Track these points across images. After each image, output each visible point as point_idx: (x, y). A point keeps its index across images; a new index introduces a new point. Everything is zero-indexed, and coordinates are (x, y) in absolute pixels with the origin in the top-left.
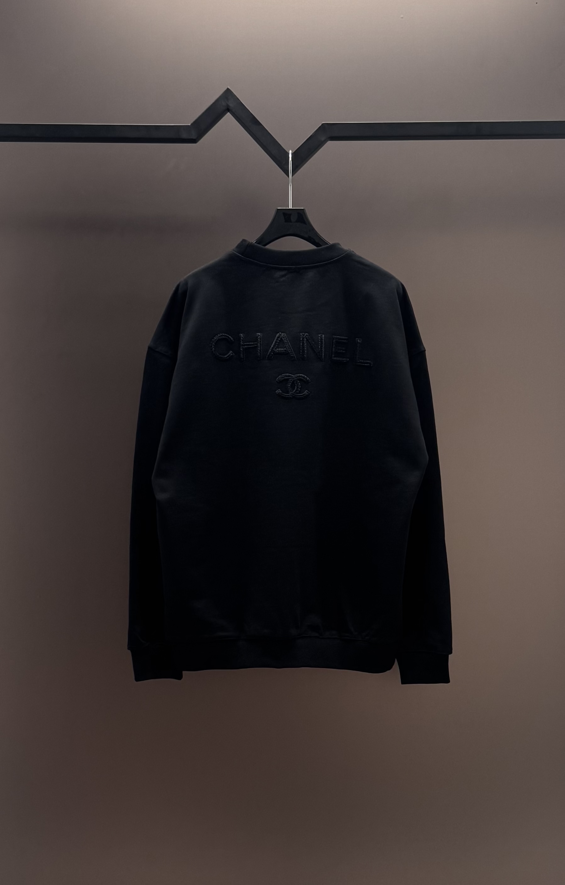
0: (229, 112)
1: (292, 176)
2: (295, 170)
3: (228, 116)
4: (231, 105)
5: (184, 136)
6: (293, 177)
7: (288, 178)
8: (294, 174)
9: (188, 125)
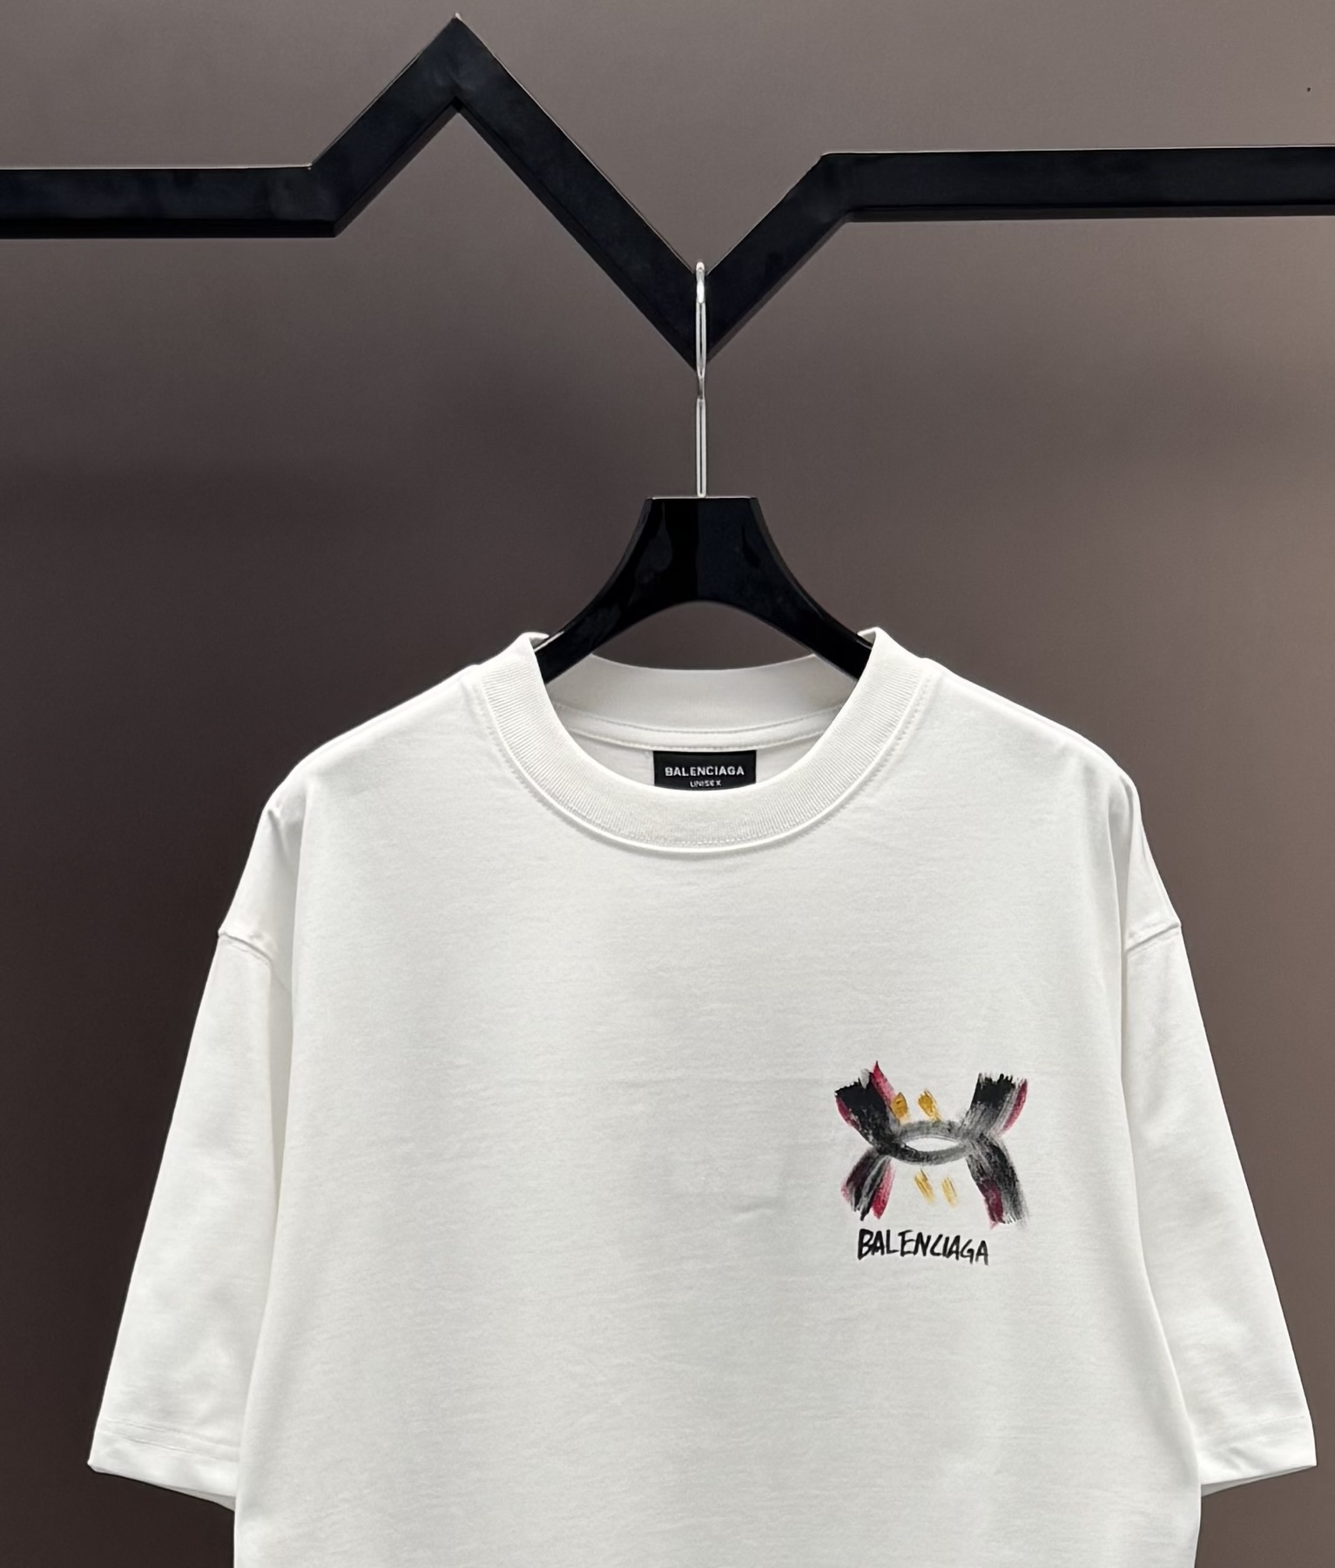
0: (459, 111)
1: (708, 360)
2: (714, 338)
3: (458, 126)
4: (470, 85)
5: (287, 208)
6: (712, 361)
7: (691, 370)
8: (714, 355)
9: (303, 166)
